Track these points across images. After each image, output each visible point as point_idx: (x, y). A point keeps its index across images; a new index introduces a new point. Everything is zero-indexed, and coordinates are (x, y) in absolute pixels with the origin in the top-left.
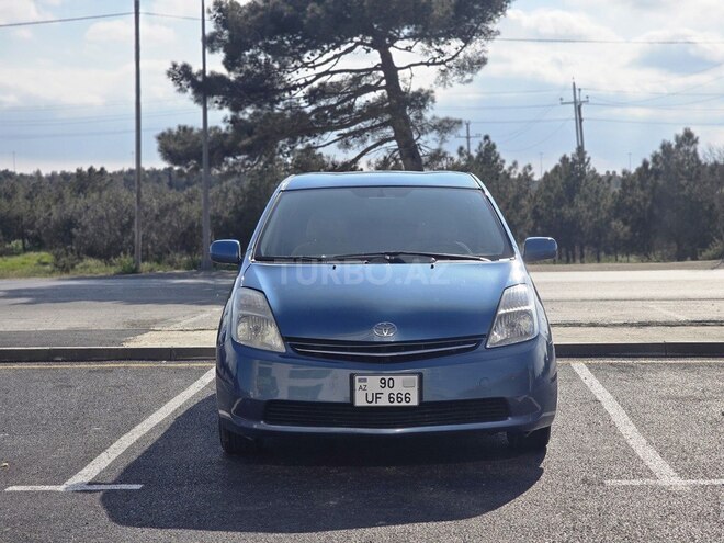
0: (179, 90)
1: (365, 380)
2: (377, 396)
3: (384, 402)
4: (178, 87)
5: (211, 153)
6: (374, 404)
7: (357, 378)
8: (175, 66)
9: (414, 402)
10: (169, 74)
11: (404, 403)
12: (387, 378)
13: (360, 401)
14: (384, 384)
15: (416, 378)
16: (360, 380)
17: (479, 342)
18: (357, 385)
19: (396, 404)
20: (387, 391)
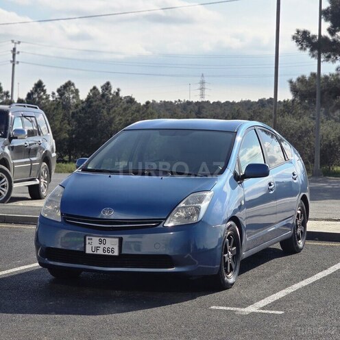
0: (301, 49)
1: (91, 239)
2: (97, 248)
3: (100, 252)
4: (300, 46)
5: (322, 93)
6: (95, 253)
7: (87, 238)
8: (298, 32)
9: (116, 253)
10: (294, 38)
11: (111, 254)
12: (102, 239)
13: (89, 251)
14: (101, 242)
15: (117, 240)
16: (89, 239)
17: (161, 222)
18: (87, 241)
19: (106, 253)
20: (102, 246)
